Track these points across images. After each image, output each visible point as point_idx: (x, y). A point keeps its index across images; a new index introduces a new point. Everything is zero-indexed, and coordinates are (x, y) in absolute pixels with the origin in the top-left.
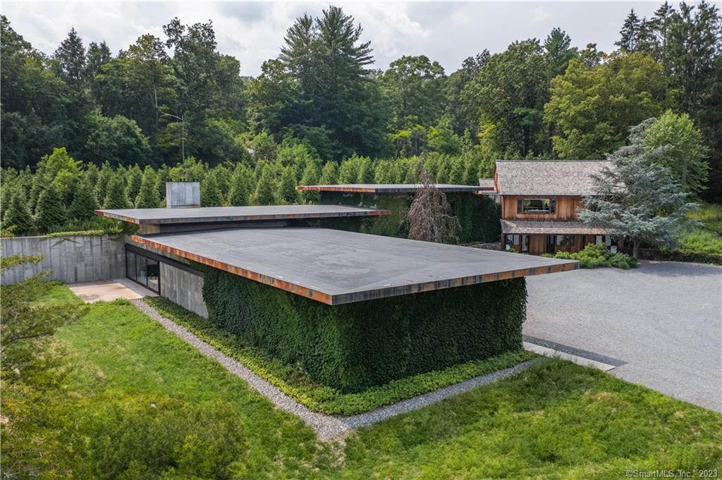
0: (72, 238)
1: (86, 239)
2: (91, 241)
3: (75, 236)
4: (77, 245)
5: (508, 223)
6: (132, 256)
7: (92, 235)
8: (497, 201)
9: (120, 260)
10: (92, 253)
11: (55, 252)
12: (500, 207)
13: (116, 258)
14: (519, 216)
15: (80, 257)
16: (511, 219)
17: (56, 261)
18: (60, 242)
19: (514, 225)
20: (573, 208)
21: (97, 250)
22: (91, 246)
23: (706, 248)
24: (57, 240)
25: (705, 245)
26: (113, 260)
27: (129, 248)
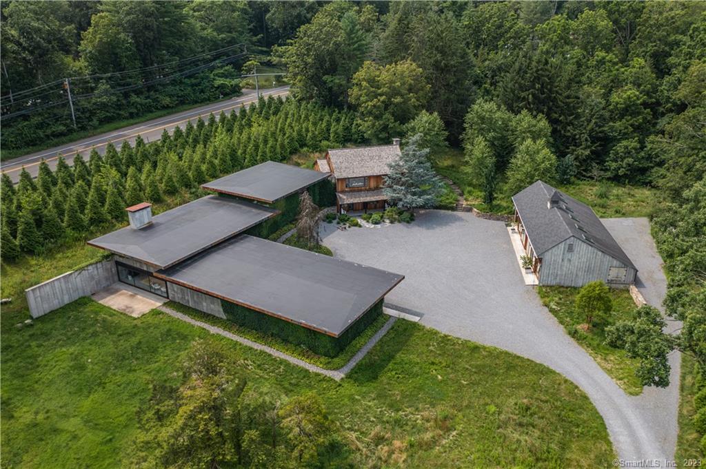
0: (86, 268)
1: (94, 266)
2: (97, 267)
3: (87, 266)
4: (90, 271)
5: (341, 195)
6: (120, 268)
7: (97, 263)
8: (333, 181)
9: (114, 272)
10: (98, 273)
11: (78, 280)
12: (335, 184)
13: (112, 271)
14: (347, 190)
15: (92, 278)
16: (343, 192)
17: (79, 285)
18: (80, 273)
19: (345, 197)
20: (377, 182)
21: (100, 270)
22: (97, 269)
23: (447, 201)
24: (78, 272)
25: (448, 199)
26: (110, 273)
27: (118, 263)
